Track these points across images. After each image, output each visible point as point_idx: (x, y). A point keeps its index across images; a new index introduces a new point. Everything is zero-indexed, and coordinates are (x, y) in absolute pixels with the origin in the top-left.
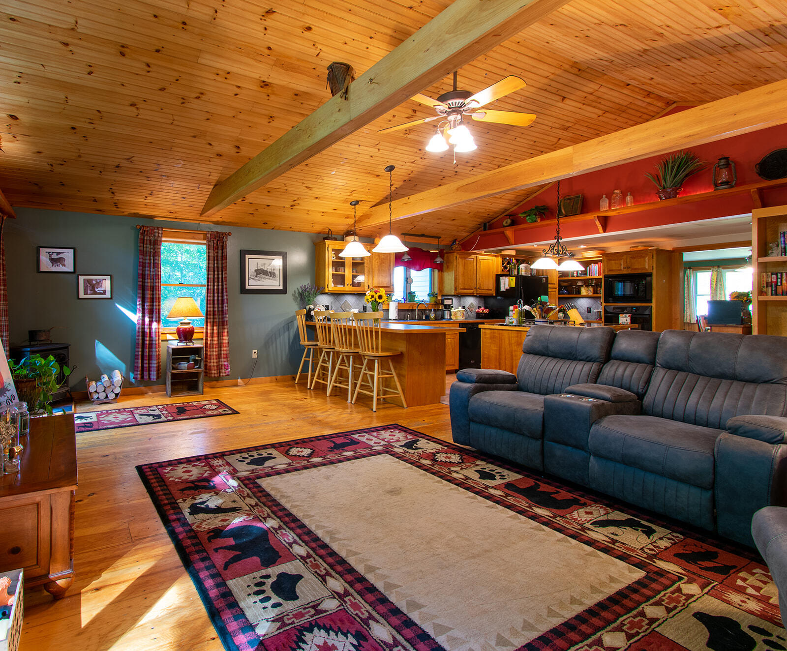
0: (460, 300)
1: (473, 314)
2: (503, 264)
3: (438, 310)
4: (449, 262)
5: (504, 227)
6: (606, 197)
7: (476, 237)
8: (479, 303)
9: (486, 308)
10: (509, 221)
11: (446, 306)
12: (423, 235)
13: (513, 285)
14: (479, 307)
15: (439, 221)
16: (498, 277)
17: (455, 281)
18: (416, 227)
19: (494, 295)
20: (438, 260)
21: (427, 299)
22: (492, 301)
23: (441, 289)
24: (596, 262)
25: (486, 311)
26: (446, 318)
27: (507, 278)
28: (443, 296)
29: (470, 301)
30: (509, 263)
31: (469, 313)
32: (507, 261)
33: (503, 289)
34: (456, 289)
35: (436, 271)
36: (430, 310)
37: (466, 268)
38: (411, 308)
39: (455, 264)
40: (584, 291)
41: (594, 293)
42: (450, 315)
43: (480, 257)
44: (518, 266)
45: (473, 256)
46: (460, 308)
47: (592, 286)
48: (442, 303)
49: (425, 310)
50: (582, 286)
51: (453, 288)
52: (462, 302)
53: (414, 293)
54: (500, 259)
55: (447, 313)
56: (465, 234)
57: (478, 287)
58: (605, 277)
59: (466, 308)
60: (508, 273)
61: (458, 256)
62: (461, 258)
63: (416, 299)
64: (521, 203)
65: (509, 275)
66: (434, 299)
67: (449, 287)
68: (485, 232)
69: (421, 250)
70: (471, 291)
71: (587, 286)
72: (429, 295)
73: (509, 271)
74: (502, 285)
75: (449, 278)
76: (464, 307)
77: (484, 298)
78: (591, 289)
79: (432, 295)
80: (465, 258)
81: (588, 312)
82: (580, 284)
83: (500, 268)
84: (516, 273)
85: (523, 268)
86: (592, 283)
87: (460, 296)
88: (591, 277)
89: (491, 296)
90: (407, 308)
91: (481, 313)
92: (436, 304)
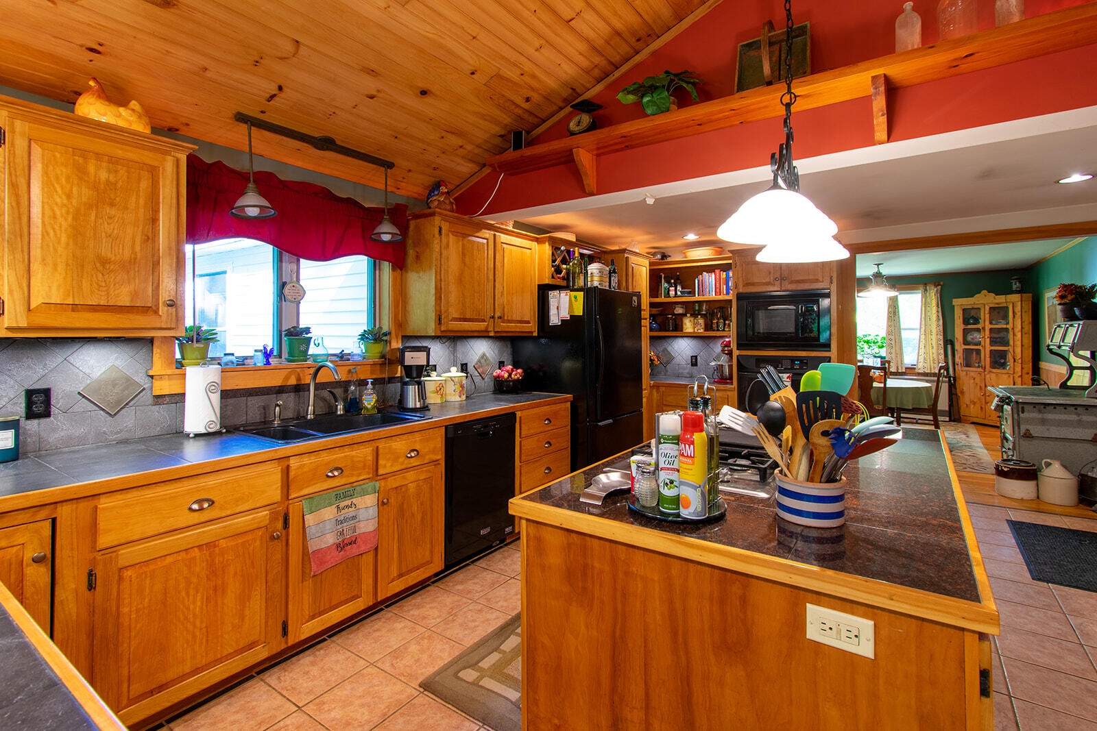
0: (455, 350)
1: (488, 383)
2: (554, 261)
3: (391, 379)
4: (422, 243)
5: (572, 134)
6: (914, 9)
7: (491, 179)
8: (501, 353)
9: (516, 365)
10: (586, 119)
11: (408, 369)
12: (326, 144)
13: (579, 311)
14: (501, 364)
15: (370, 85)
16: (544, 291)
17: (438, 298)
18: (287, 93)
19: (535, 334)
20: (386, 232)
21: (354, 347)
22: (529, 349)
23: (400, 322)
24: (710, 269)
25: (518, 374)
26: (411, 405)
27: (563, 294)
28: (406, 338)
29: (480, 350)
30: (564, 261)
31: (478, 379)
32: (562, 253)
33: (554, 320)
34: (439, 320)
35: (386, 266)
36: (363, 383)
37: (467, 260)
38: (292, 381)
39: (436, 248)
40: (688, 325)
41: (706, 329)
42: (422, 395)
43: (503, 238)
44: (586, 267)
45: (487, 233)
46: (455, 372)
47: (703, 316)
48: (401, 361)
49: (345, 385)
50: (685, 315)
51: (432, 316)
52: (459, 355)
53: (307, 330)
54: (547, 249)
55: (412, 390)
56: (466, 168)
57: (498, 314)
58: (740, 297)
59: (470, 368)
60: (564, 283)
61: (445, 226)
62: (455, 233)
63: (313, 350)
64: (617, 74)
65: (567, 285)
66: (377, 349)
67: (422, 315)
68: (518, 153)
69: (325, 194)
70: (481, 326)
71: (694, 315)
72: (363, 337)
73: (566, 278)
74: (553, 312)
75: (422, 287)
76: (464, 368)
77: (512, 341)
78: (701, 321)
79: (373, 336)
80: (465, 236)
81: (692, 365)
82: (679, 310)
83: (549, 270)
84: (582, 284)
85: (596, 272)
86: (700, 310)
87: (454, 338)
88: (701, 298)
89: (526, 338)
90: (274, 380)
91: (506, 381)
92: (383, 364)
